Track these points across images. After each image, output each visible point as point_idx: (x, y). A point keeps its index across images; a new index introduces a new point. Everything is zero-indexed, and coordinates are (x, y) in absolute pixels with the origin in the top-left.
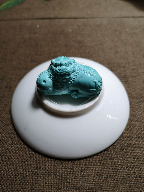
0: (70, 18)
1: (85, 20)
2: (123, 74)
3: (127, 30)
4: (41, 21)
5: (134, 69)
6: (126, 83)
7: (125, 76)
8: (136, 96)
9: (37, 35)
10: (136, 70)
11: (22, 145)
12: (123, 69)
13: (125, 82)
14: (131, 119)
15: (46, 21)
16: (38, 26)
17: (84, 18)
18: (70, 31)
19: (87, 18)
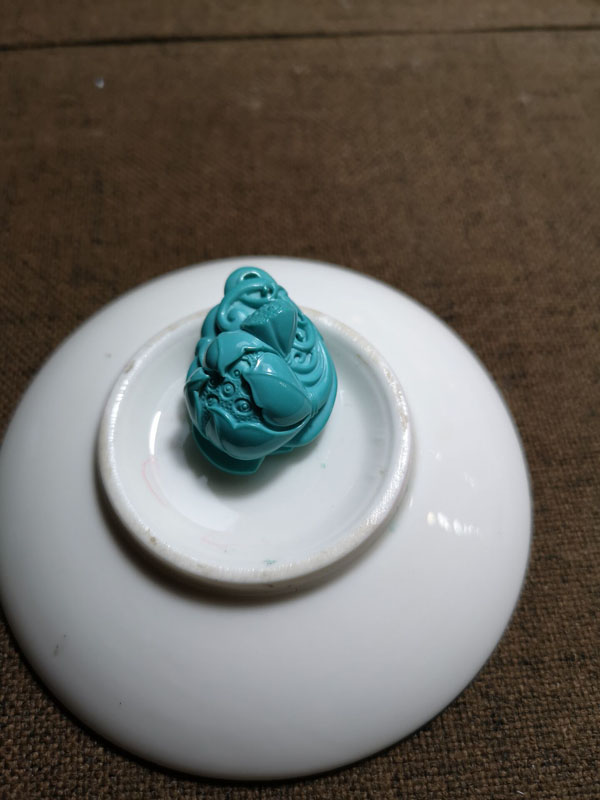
0: (253, 37)
1: (324, 44)
2: (504, 339)
3: (524, 99)
4: (114, 52)
5: (551, 311)
6: (517, 386)
7: (510, 345)
8: (561, 453)
9: (98, 133)
10: (561, 313)
11: (48, 714)
12: (501, 310)
13: (513, 377)
14: (536, 570)
15: (136, 51)
16: (101, 85)
17: (321, 35)
18: (256, 105)
19: (335, 36)
